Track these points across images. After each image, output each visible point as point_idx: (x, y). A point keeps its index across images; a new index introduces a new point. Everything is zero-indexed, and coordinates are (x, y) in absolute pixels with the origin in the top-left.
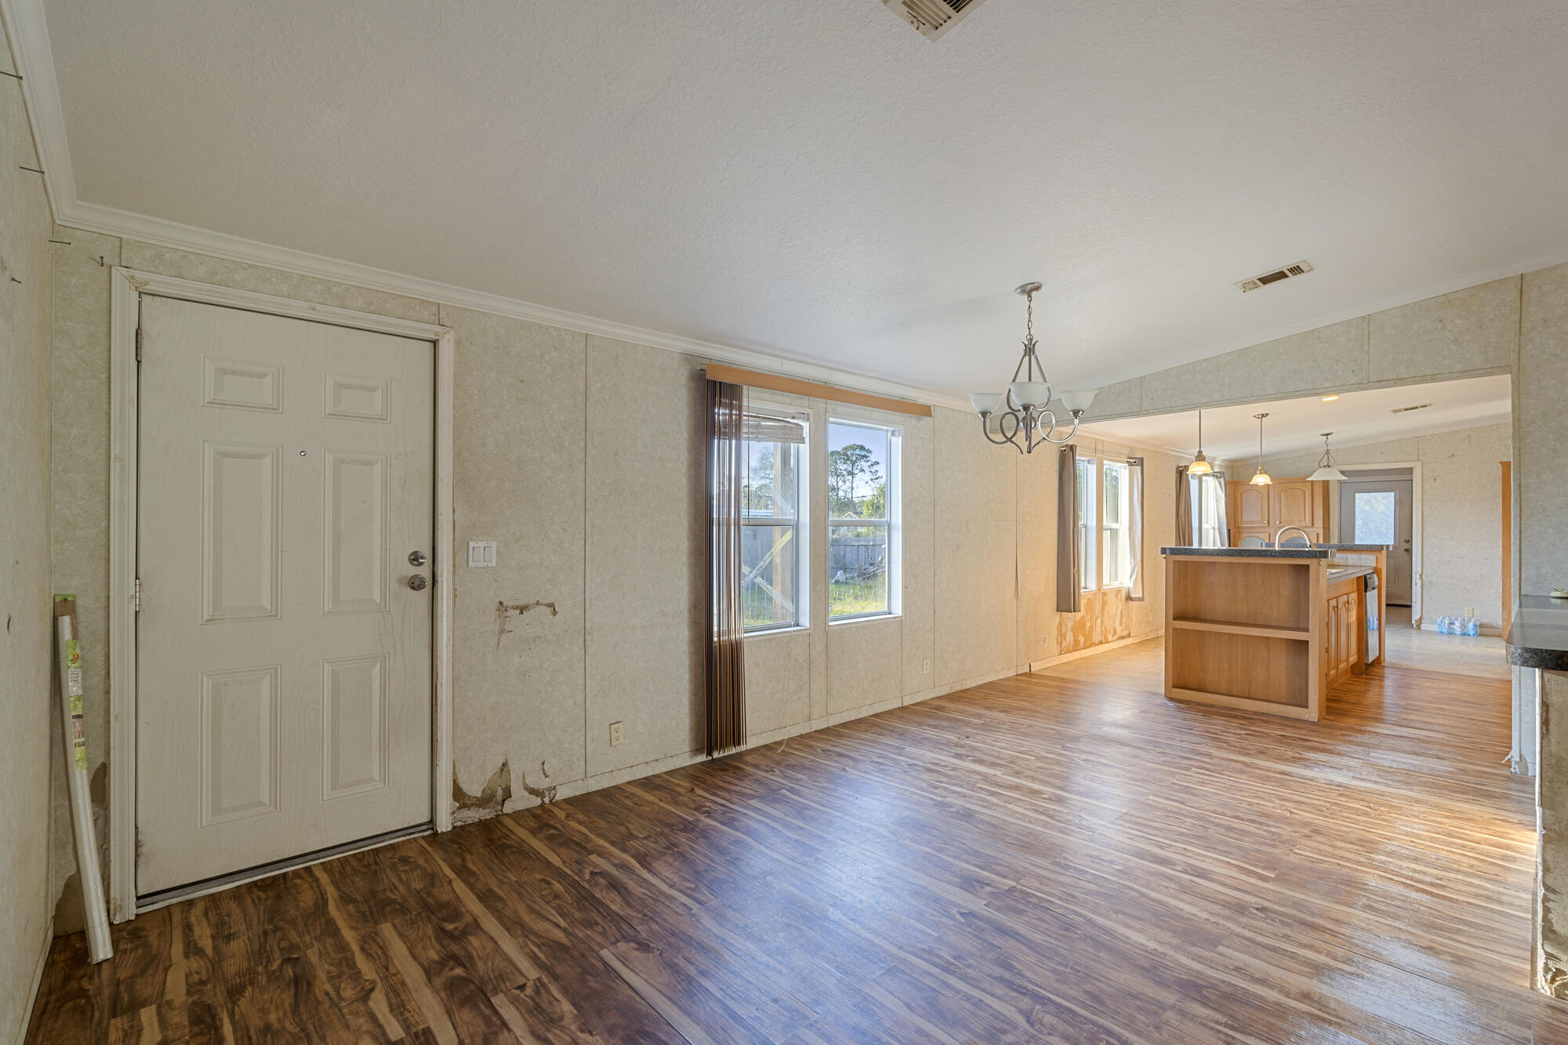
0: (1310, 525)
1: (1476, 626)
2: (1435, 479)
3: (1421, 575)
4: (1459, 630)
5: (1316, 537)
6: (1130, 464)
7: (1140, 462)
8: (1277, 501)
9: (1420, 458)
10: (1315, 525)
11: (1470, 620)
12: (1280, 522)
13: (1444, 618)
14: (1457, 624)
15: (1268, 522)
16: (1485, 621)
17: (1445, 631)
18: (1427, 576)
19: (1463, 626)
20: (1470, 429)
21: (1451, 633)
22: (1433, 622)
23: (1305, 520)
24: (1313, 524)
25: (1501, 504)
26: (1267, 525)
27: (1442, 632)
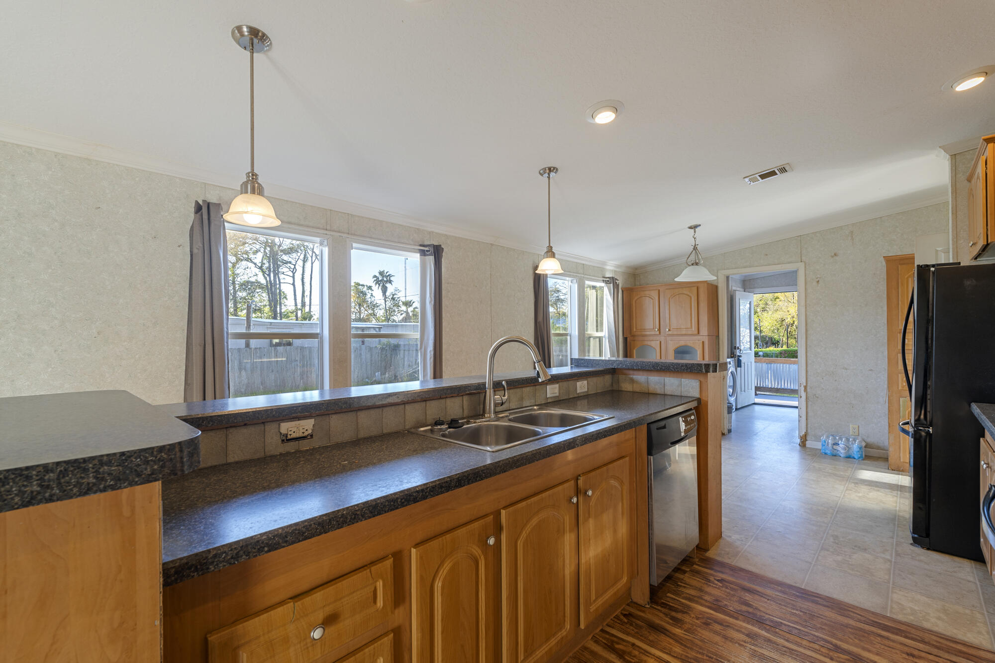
0: (696, 332)
1: (860, 448)
2: (818, 281)
3: (805, 387)
4: (842, 451)
5: (701, 345)
6: (423, 253)
7: (437, 252)
8: (667, 307)
9: (803, 258)
10: (701, 333)
11: (854, 440)
12: (669, 330)
13: (828, 437)
14: (842, 444)
15: (659, 330)
16: (871, 440)
17: (828, 452)
18: (811, 388)
19: (847, 448)
20: (853, 224)
21: (835, 455)
22: (817, 438)
23: (691, 328)
24: (698, 333)
25: (885, 308)
26: (658, 333)
27: (826, 454)
